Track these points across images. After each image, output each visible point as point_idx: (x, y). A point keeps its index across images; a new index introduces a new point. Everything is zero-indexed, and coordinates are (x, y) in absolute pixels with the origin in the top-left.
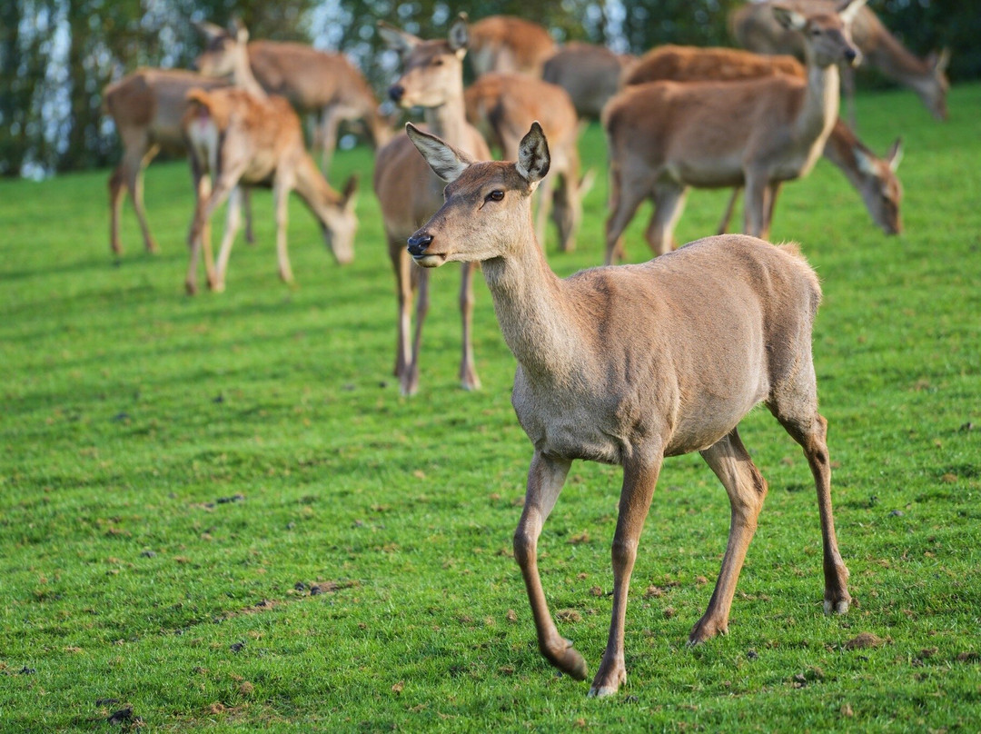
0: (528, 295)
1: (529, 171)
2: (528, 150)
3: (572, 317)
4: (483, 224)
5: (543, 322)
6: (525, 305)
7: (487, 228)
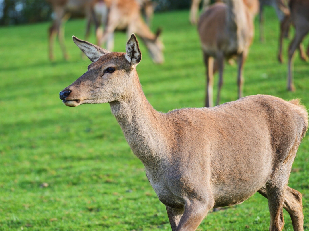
0: (134, 121)
1: (132, 59)
2: (130, 48)
3: (163, 133)
4: (102, 84)
5: (143, 135)
6: (133, 126)
7: (104, 87)
